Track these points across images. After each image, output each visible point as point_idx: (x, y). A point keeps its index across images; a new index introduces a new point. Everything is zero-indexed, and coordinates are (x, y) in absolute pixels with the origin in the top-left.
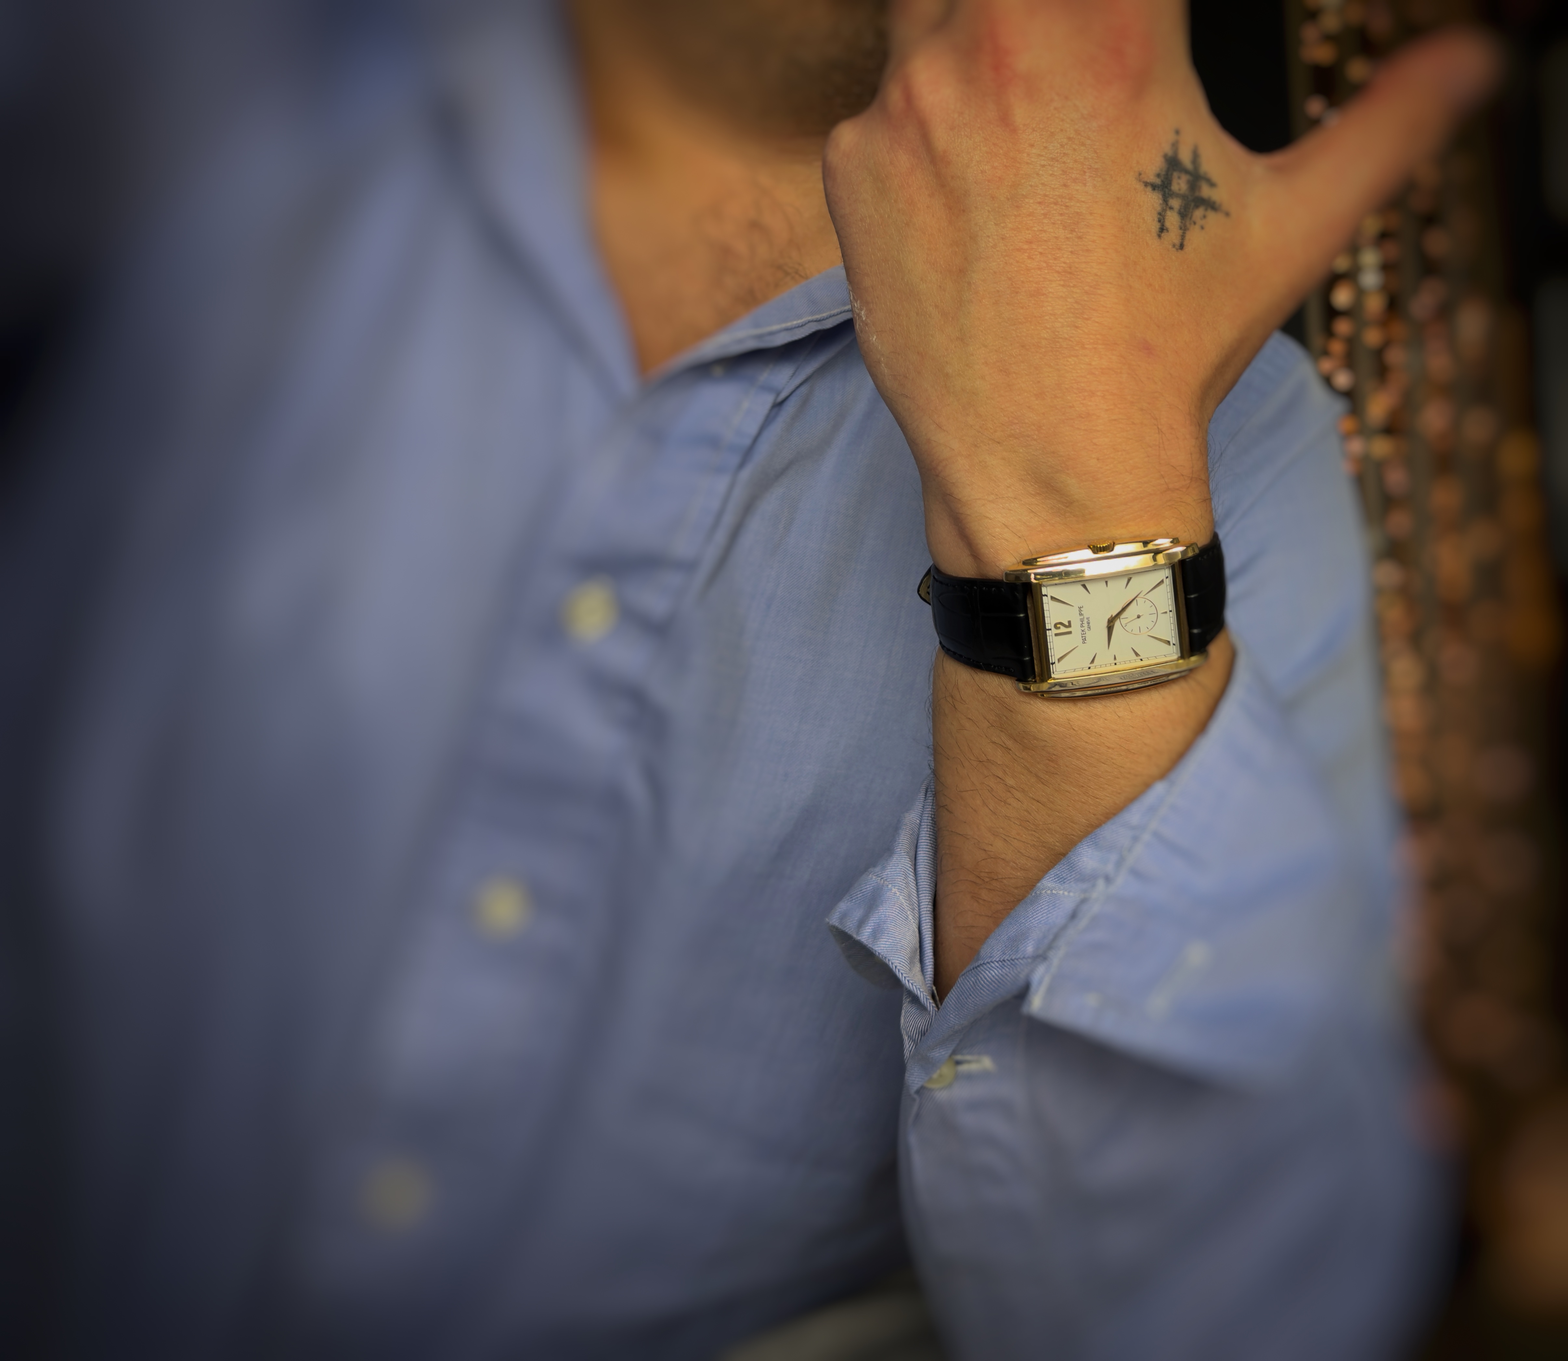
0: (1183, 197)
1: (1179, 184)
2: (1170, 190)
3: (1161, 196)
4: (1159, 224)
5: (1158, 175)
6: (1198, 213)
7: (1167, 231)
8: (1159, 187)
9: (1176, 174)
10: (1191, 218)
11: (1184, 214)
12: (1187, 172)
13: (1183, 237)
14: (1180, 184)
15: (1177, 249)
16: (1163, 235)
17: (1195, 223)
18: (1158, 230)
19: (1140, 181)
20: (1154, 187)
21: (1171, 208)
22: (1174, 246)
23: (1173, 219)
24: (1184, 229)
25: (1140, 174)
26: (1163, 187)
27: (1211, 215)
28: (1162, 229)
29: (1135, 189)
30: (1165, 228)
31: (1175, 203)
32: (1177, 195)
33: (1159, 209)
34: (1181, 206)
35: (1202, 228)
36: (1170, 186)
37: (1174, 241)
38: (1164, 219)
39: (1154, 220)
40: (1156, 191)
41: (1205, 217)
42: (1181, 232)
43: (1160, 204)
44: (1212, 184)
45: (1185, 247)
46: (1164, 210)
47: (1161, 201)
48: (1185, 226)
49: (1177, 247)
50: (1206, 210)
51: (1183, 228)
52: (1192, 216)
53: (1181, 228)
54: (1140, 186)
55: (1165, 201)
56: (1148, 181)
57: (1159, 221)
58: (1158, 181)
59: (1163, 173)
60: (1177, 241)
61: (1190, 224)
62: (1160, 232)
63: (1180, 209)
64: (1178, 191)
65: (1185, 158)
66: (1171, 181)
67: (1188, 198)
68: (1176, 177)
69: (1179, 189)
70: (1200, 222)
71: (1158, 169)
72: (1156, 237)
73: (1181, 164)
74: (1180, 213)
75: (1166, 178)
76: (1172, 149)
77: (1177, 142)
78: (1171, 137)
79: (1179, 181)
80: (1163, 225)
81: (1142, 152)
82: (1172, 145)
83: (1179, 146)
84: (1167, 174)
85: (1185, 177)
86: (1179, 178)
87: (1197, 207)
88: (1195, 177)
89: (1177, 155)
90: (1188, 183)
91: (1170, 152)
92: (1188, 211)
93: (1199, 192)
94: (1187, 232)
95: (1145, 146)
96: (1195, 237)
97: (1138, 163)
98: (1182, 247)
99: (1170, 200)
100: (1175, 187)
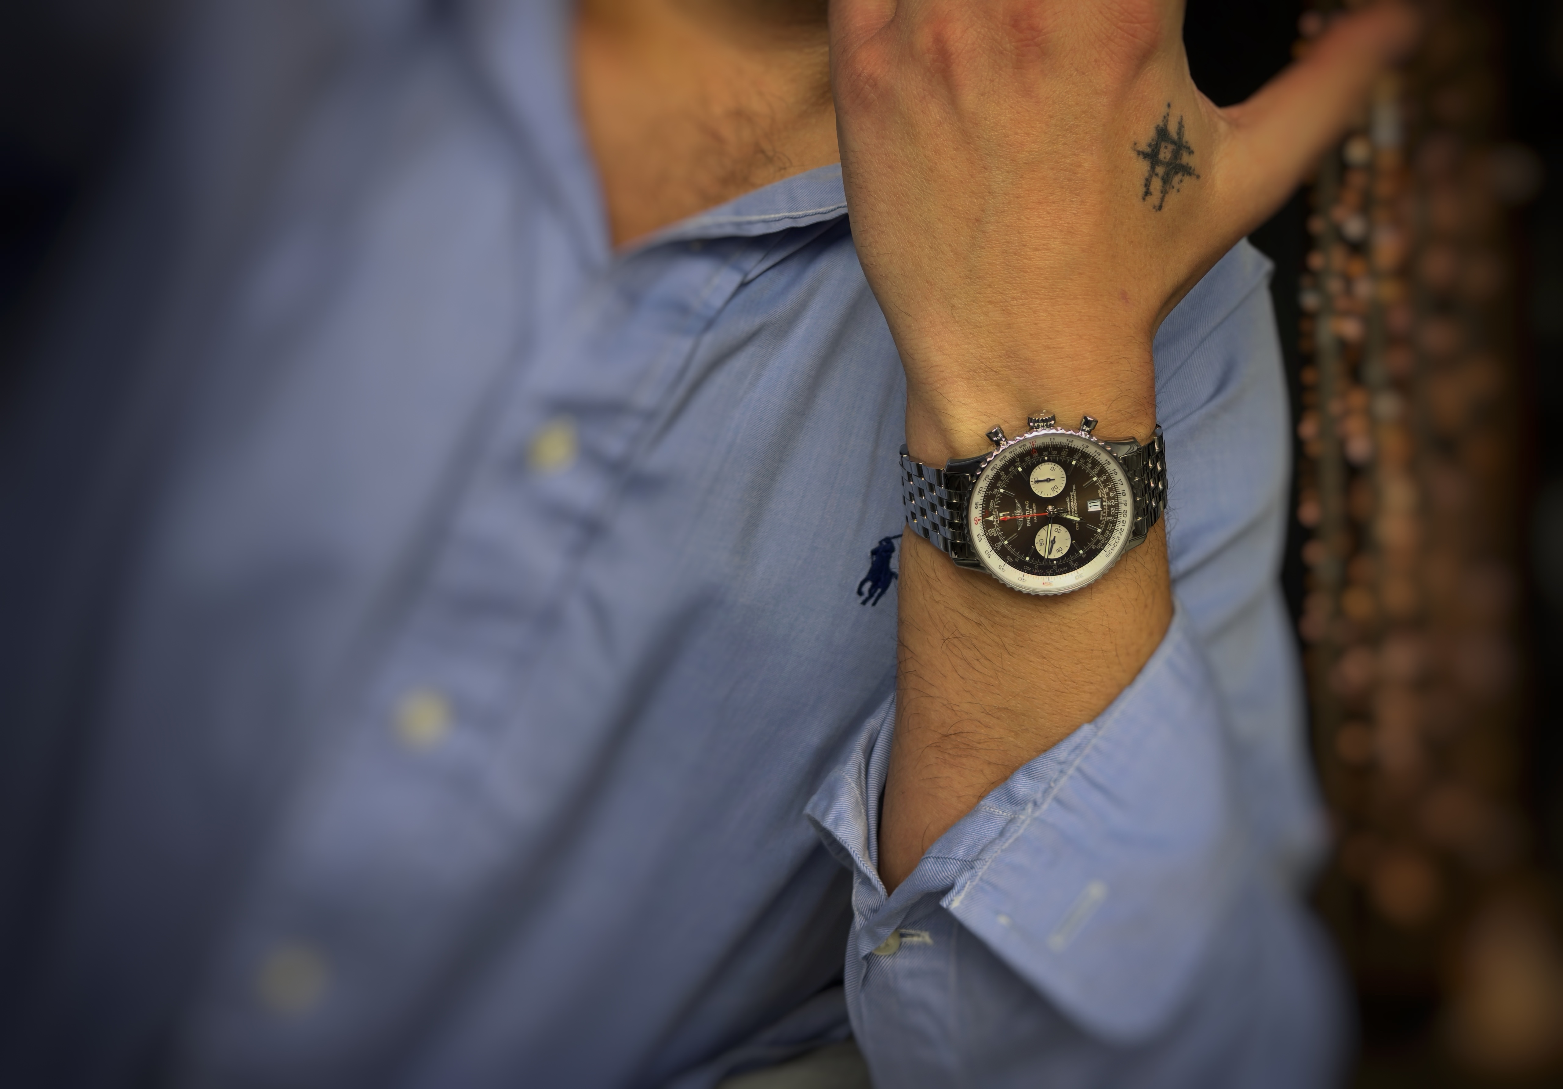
1: (1165, 153)
2: (1158, 158)
3: (1149, 164)
4: (1145, 188)
5: (1150, 145)
8: (1149, 155)
9: (1163, 144)
12: (1173, 142)
13: (1163, 199)
15: (1156, 210)
16: (1146, 197)
17: (1173, 187)
18: (1143, 193)
19: (1134, 150)
20: (1145, 155)
21: (1157, 175)
22: (1154, 207)
23: (1156, 184)
24: (1164, 192)
27: (1187, 180)
28: (1147, 193)
29: (1130, 157)
32: (1162, 163)
33: (1147, 175)
35: (1179, 191)
37: (1155, 203)
38: (1150, 184)
42: (1161, 195)
43: (1148, 170)
44: (1191, 153)
45: (1163, 207)
46: (1151, 176)
48: (1166, 190)
50: (1183, 175)
53: (1162, 192)
54: (1133, 155)
55: (1153, 168)
56: (1141, 150)
58: (1148, 150)
59: (1154, 143)
60: (1157, 203)
63: (1164, 175)
64: (1163, 159)
65: (1173, 129)
66: (1159, 150)
67: (1171, 165)
68: (1164, 146)
69: (1165, 158)
70: (1177, 186)
71: (1150, 140)
72: (1142, 200)
73: (1169, 134)
74: (1163, 179)
75: (1156, 148)
76: (1163, 121)
77: (1168, 115)
78: (1164, 110)
79: (1166, 150)
80: (1148, 189)
81: (1139, 124)
82: (1165, 117)
83: (1169, 119)
84: (1157, 144)
85: (1171, 147)
86: (1166, 147)
87: (1177, 173)
88: (1179, 146)
89: (1166, 127)
90: (1172, 152)
91: (1161, 124)
92: (1170, 177)
93: (1181, 159)
94: (1166, 195)
95: (1142, 119)
96: (1172, 199)
97: (1135, 134)
98: (1160, 207)
99: (1156, 168)
100: (1161, 156)
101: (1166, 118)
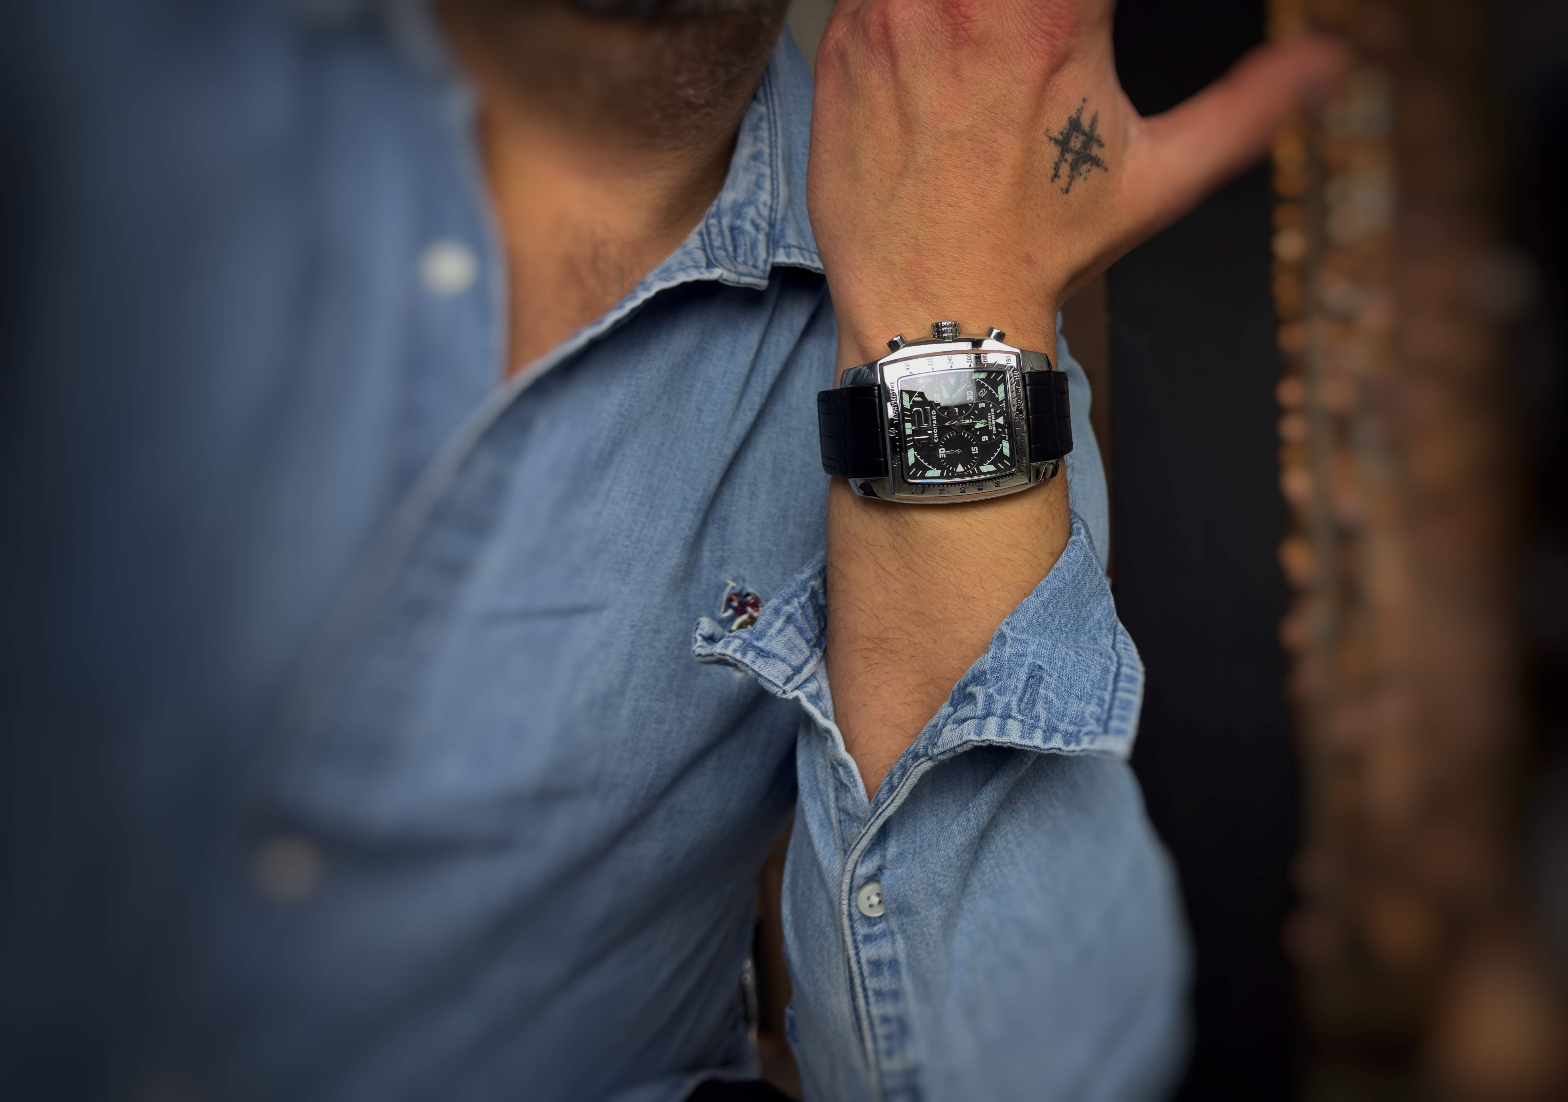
0: (1077, 153)
2: (1068, 146)
3: (1059, 149)
4: (1054, 171)
5: (1062, 133)
6: (1084, 167)
7: (1059, 178)
8: (1060, 142)
9: (1075, 134)
10: (1078, 170)
11: (1074, 167)
12: (1084, 133)
13: (1070, 184)
14: (1076, 143)
15: (1063, 193)
16: (1055, 180)
17: (1081, 175)
18: (1052, 175)
19: (1047, 135)
20: (1057, 142)
21: (1066, 161)
22: (1062, 189)
23: (1065, 169)
24: (1072, 178)
25: (1048, 130)
26: (1063, 143)
27: (1095, 170)
28: (1056, 176)
29: (1042, 142)
30: (1058, 175)
31: (1069, 157)
32: (1072, 151)
33: (1056, 159)
34: (1073, 160)
35: (1086, 179)
36: (1069, 143)
37: (1062, 185)
38: (1059, 167)
39: (1051, 168)
40: (1058, 145)
41: (1089, 170)
42: (1068, 180)
43: (1059, 156)
44: (1101, 144)
45: (1070, 191)
46: (1060, 161)
47: (1059, 154)
48: (1074, 175)
49: (1064, 191)
50: (1092, 165)
51: (1071, 176)
52: (1079, 168)
53: (1069, 177)
54: (1046, 140)
55: (1063, 154)
56: (1053, 136)
57: (1055, 169)
59: (1065, 132)
60: (1064, 186)
61: (1077, 175)
62: (1053, 177)
63: (1073, 162)
64: (1073, 148)
65: (1085, 122)
66: (1070, 139)
67: (1080, 154)
68: (1074, 137)
69: (1075, 147)
70: (1085, 174)
71: (1063, 128)
72: (1050, 181)
73: (1081, 127)
74: (1071, 165)
75: (1067, 136)
76: (1077, 113)
77: (1083, 108)
78: (1079, 104)
79: (1076, 140)
80: (1057, 172)
81: (1053, 113)
82: (1078, 110)
83: (1082, 112)
84: (1069, 133)
85: (1082, 138)
86: (1077, 137)
87: (1085, 162)
88: (1090, 139)
89: (1079, 119)
90: (1083, 142)
91: (1075, 116)
92: (1078, 165)
93: (1090, 150)
94: (1074, 181)
95: (1055, 109)
96: (1080, 186)
97: (1048, 120)
98: (1067, 191)
99: (1066, 154)
100: (1072, 144)
101: (1080, 111)
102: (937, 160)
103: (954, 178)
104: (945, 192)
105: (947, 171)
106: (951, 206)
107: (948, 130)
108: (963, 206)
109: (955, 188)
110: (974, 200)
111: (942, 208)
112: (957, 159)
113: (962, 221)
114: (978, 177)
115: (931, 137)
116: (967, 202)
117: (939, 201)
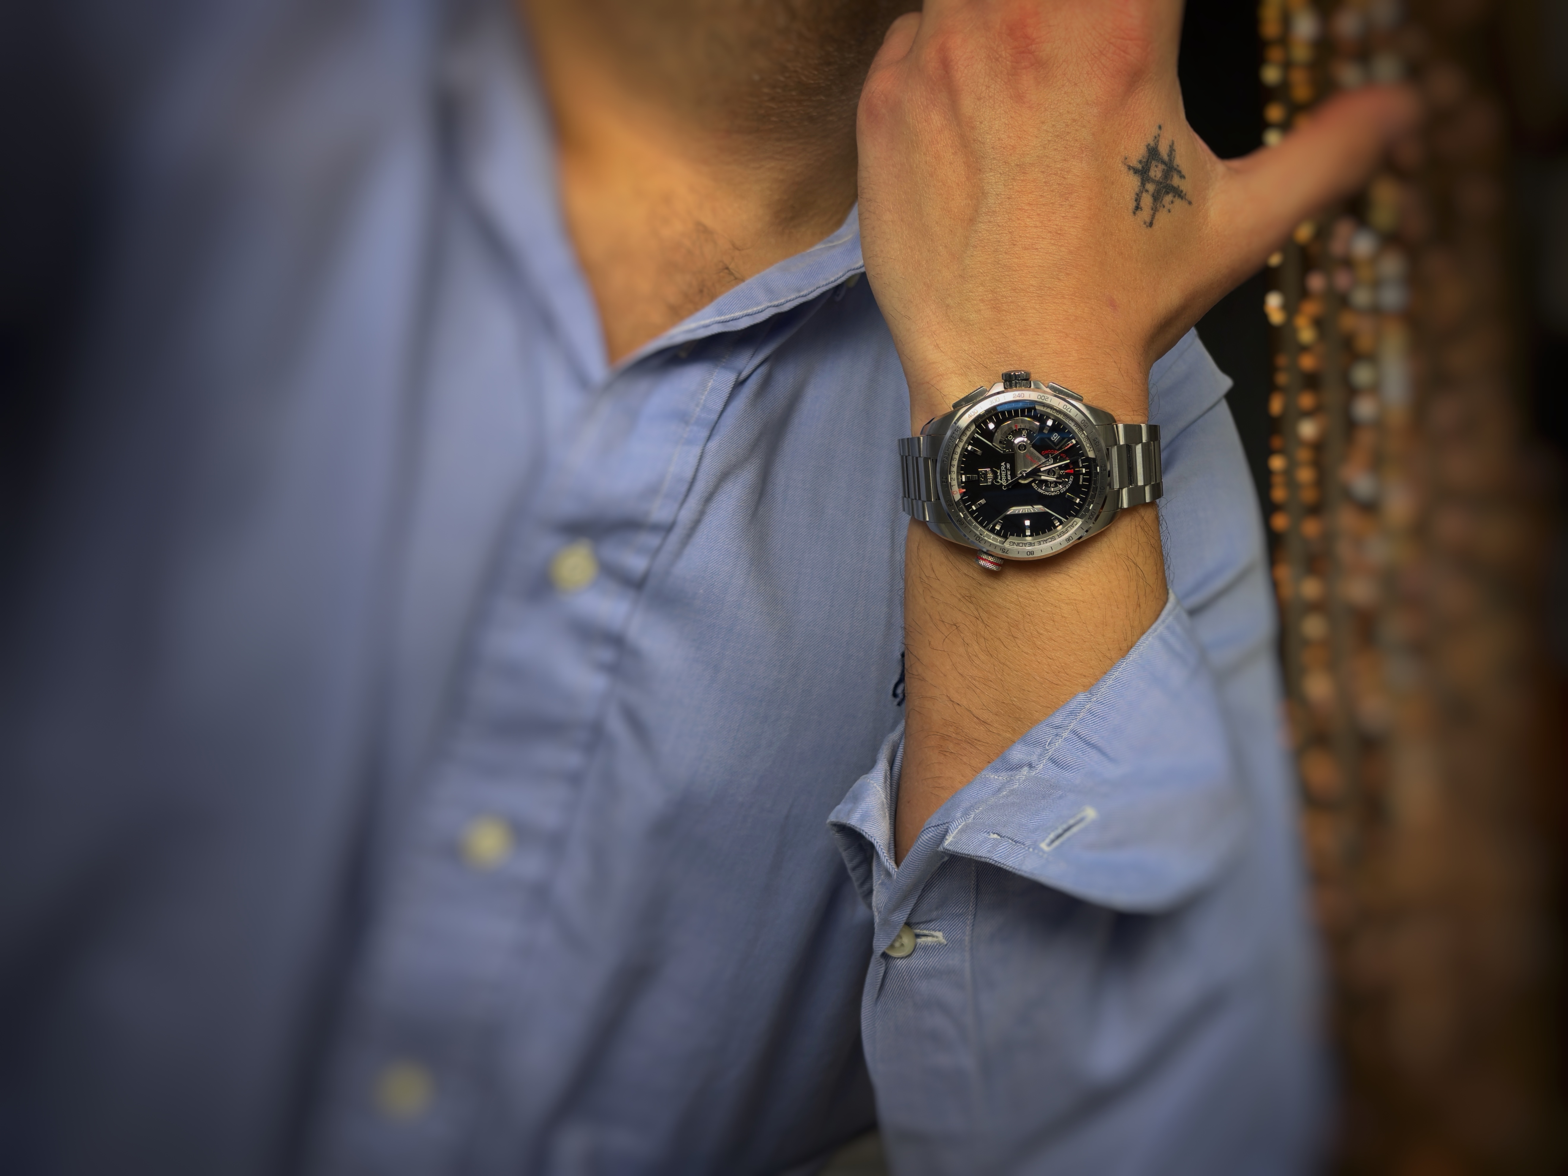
0: (1158, 183)
1: (1156, 171)
2: (1148, 175)
3: (1139, 180)
4: (1135, 203)
5: (1140, 162)
6: (1168, 198)
8: (1139, 172)
9: (1154, 163)
10: (1161, 202)
11: (1157, 198)
12: (1163, 162)
13: (1153, 217)
15: (1147, 226)
16: (1137, 212)
17: (1164, 207)
18: (1134, 208)
19: (1125, 164)
20: (1136, 171)
21: (1147, 191)
22: (1145, 223)
23: (1147, 200)
24: (1155, 210)
25: (1126, 159)
27: (1178, 201)
28: (1138, 208)
29: (1120, 171)
31: (1150, 187)
32: (1153, 181)
33: (1137, 190)
34: (1155, 190)
35: (1169, 211)
36: (1148, 172)
37: (1146, 219)
38: (1140, 199)
39: (1132, 199)
40: (1137, 174)
41: (1172, 202)
42: (1152, 213)
43: (1139, 186)
44: (1182, 177)
45: (1153, 224)
46: (1142, 192)
47: (1140, 184)
48: (1156, 208)
49: (1148, 224)
50: (1174, 197)
51: (1154, 208)
52: (1162, 200)
53: (1152, 209)
54: (1124, 169)
55: (1143, 184)
56: (1131, 165)
57: (1136, 200)
58: (1139, 166)
59: (1145, 160)
60: (1148, 220)
61: (1160, 206)
63: (1154, 192)
64: (1154, 178)
65: (1163, 150)
66: (1149, 168)
67: (1161, 184)
68: (1154, 165)
69: (1155, 176)
70: (1168, 206)
71: (1141, 156)
72: (1132, 214)
73: (1159, 155)
74: (1153, 196)
75: (1146, 165)
76: (1154, 140)
77: (1159, 136)
78: (1155, 131)
79: (1156, 169)
80: (1138, 204)
81: (1130, 140)
82: (1155, 137)
83: (1160, 140)
84: (1147, 161)
85: (1161, 167)
86: (1156, 166)
87: (1167, 193)
88: (1169, 168)
89: (1157, 147)
90: (1163, 172)
91: (1152, 144)
92: (1160, 196)
93: (1171, 180)
94: (1157, 213)
95: (1133, 135)
96: (1162, 218)
97: (1125, 148)
98: (1151, 224)
99: (1147, 184)
100: (1152, 174)
101: (1157, 139)
102: (1009, 198)
103: (1028, 217)
104: (1020, 234)
105: (1020, 209)
106: (1028, 249)
107: (1018, 163)
108: (1040, 247)
109: (1030, 228)
110: (1051, 239)
111: (1017, 252)
112: (1030, 195)
113: (1040, 264)
114: (1054, 213)
115: (1001, 173)
116: (1043, 243)
117: (1014, 245)
